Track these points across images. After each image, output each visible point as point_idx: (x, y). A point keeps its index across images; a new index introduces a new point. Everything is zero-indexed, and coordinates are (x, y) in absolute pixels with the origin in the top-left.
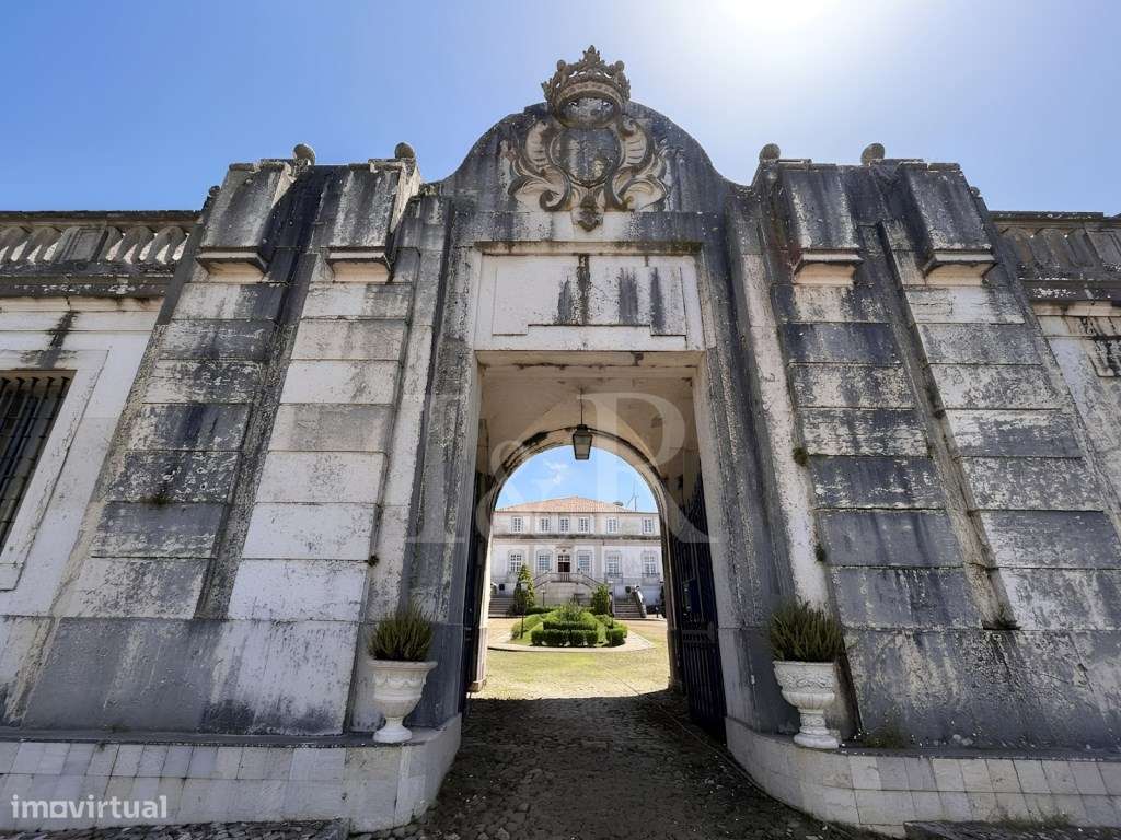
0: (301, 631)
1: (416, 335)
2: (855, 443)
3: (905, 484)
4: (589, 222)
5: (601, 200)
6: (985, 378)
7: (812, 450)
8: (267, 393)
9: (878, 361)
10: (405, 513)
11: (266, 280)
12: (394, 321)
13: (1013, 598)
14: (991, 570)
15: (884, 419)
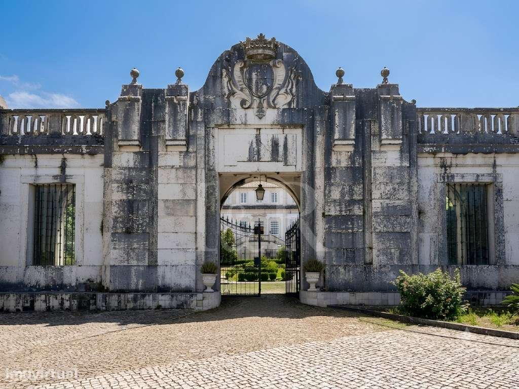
0: (180, 268)
1: (199, 171)
2: (341, 211)
3: (353, 224)
4: (261, 114)
5: (265, 105)
6: (388, 188)
7: (326, 214)
8: (152, 196)
9: (355, 181)
10: (204, 235)
11: (141, 150)
12: (191, 168)
13: (374, 257)
14: (371, 248)
15: (352, 202)
